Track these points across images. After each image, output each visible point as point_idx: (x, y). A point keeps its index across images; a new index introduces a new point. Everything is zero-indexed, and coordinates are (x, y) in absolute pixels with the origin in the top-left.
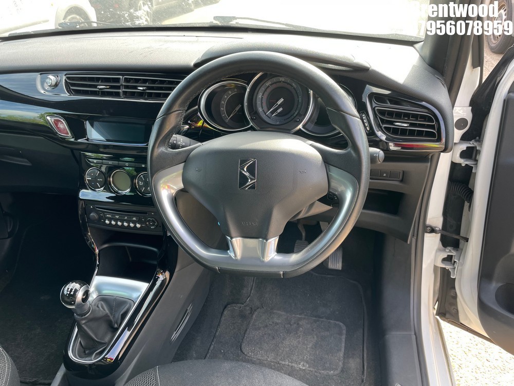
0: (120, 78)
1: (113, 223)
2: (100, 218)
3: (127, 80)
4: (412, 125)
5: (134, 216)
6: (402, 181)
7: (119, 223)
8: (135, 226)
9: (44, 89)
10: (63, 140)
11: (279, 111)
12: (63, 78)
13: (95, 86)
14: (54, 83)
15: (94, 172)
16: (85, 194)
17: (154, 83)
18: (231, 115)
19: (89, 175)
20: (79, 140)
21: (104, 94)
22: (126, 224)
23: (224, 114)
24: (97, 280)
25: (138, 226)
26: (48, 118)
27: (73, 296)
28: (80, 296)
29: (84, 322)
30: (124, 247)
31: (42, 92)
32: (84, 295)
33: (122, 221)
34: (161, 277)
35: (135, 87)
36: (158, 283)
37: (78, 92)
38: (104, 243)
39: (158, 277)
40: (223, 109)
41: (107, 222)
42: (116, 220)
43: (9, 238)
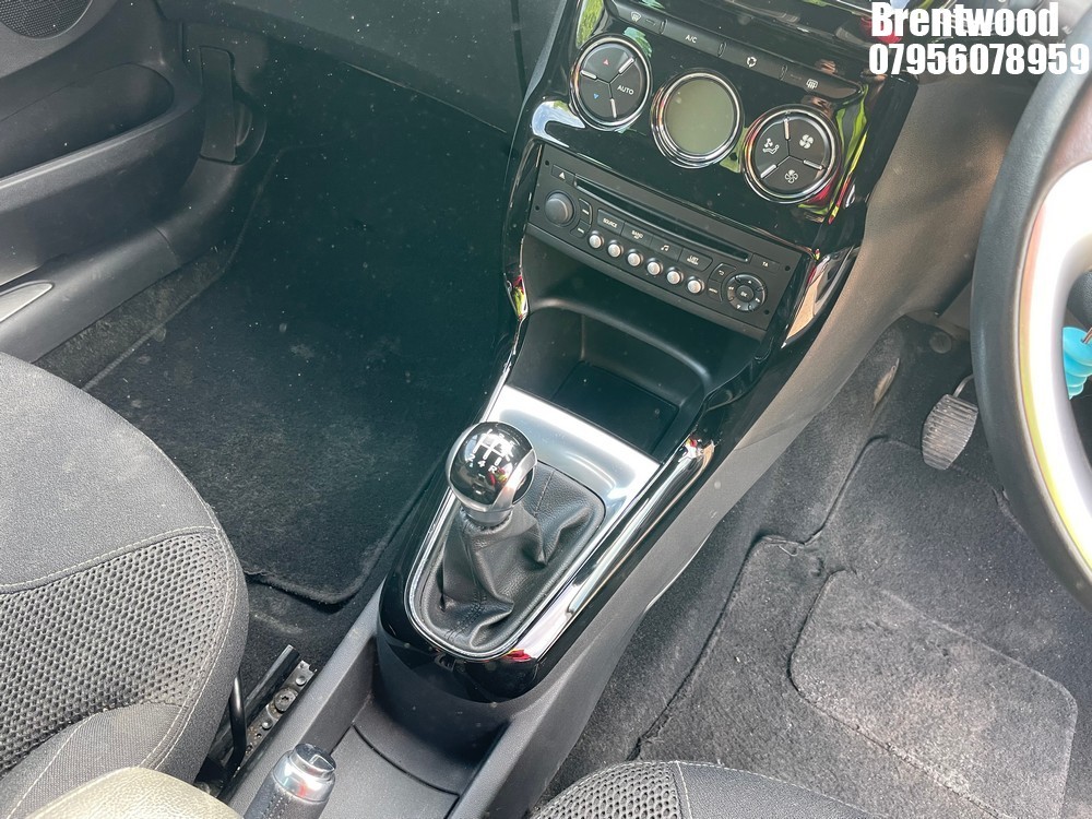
1: (615, 249)
2: (575, 219)
5: (697, 252)
7: (634, 259)
8: (683, 284)
15: (615, 56)
19: (594, 61)
22: (654, 267)
25: (695, 286)
28: (513, 483)
29: (483, 544)
41: (595, 240)
42: (627, 244)
43: (234, 163)
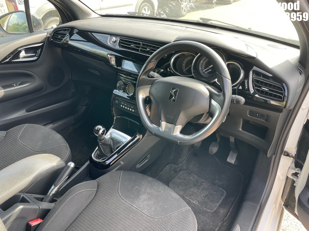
0: (140, 43)
1: (124, 107)
2: (119, 103)
3: (143, 45)
4: (270, 90)
5: (133, 106)
6: (266, 120)
7: (126, 108)
8: (132, 110)
9: (110, 43)
10: (112, 66)
11: (209, 71)
12: (118, 39)
13: (130, 45)
14: (114, 41)
15: (121, 83)
16: (116, 92)
17: (154, 48)
18: (187, 69)
19: (119, 83)
20: (118, 68)
21: (133, 49)
22: (128, 109)
23: (184, 68)
24: (112, 130)
25: (133, 111)
26: (109, 55)
27: (98, 131)
28: (101, 132)
29: (100, 143)
30: (128, 120)
31: (109, 44)
32: (102, 132)
33: (127, 107)
34: (138, 137)
35: (146, 48)
36: (136, 139)
37: (123, 47)
38: (119, 116)
39: (137, 136)
40: (184, 65)
41: (121, 106)
42: (125, 106)
43: (85, 106)
